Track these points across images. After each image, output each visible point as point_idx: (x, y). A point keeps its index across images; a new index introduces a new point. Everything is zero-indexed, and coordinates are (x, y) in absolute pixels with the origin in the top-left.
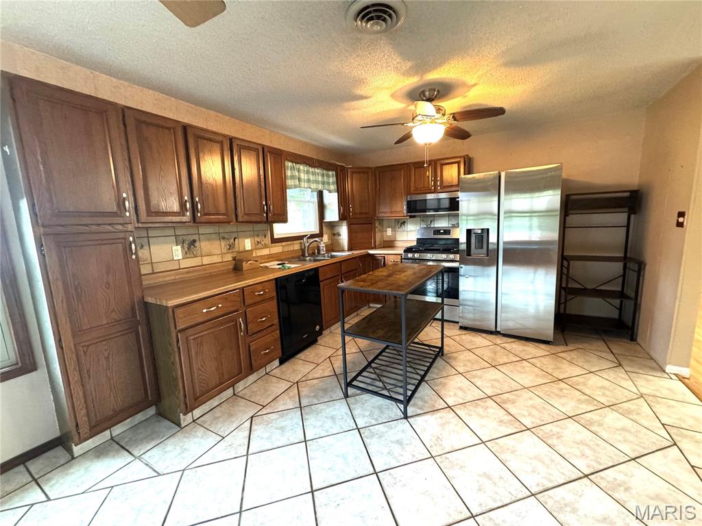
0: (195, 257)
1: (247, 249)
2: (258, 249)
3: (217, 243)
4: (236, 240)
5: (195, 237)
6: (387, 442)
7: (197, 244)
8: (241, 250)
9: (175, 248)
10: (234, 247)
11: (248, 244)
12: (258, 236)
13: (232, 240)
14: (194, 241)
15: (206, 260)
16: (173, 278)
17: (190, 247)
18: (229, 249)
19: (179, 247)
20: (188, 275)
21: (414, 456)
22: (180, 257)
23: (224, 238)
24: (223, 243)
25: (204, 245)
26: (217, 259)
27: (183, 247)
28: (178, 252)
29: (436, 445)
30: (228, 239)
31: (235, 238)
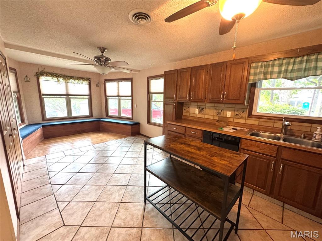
0: (203, 114)
1: (227, 116)
2: (235, 118)
3: (212, 111)
4: (222, 111)
5: (204, 107)
6: (137, 192)
7: (204, 110)
8: (224, 116)
9: (196, 109)
10: (220, 114)
11: (229, 114)
12: (237, 111)
13: (220, 110)
14: (203, 108)
15: (206, 117)
16: (193, 119)
17: (201, 110)
18: (218, 114)
19: (198, 110)
20: (198, 120)
21: (125, 197)
22: (197, 113)
23: (216, 109)
24: (215, 111)
25: (207, 111)
26: (211, 117)
27: (199, 110)
28: (197, 111)
29: (125, 206)
30: (218, 110)
31: (222, 110)
